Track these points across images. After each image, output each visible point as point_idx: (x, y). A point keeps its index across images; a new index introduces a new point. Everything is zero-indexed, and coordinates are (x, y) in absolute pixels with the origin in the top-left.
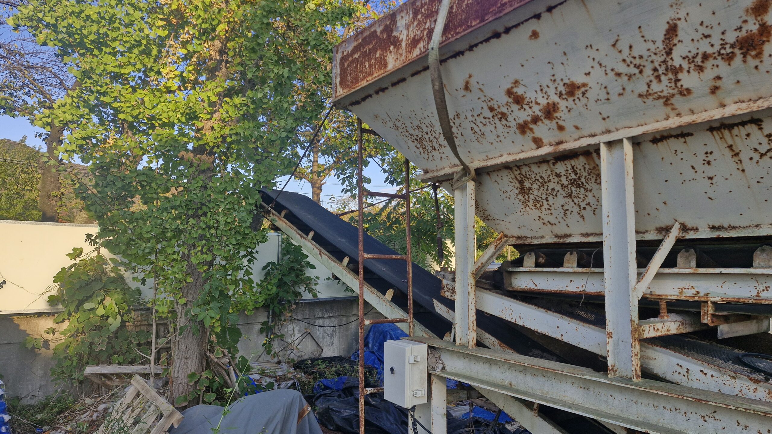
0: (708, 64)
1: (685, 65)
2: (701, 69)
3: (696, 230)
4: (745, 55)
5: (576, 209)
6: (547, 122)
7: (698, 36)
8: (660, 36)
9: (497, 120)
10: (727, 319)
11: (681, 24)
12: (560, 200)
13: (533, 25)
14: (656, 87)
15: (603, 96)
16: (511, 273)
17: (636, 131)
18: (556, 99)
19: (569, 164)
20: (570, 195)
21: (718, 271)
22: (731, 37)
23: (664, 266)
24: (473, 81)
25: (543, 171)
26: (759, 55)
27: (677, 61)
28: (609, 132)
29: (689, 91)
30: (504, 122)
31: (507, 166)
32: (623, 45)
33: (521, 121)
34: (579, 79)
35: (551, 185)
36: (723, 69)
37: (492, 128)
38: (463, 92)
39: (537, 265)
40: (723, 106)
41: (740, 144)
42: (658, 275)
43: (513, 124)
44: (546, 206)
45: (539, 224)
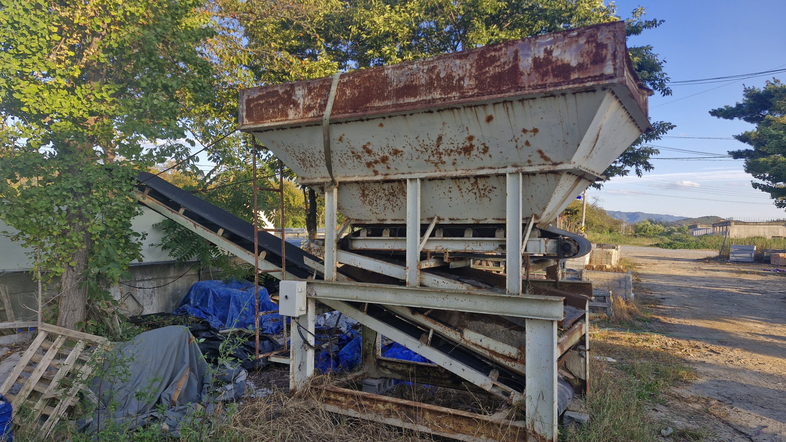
0: (453, 153)
1: (444, 152)
2: (449, 155)
3: (444, 220)
4: (465, 153)
5: (391, 207)
6: (382, 164)
7: (449, 143)
8: (435, 140)
9: (355, 158)
10: (453, 260)
11: (443, 137)
12: (383, 202)
13: (381, 121)
14: (432, 158)
15: (410, 157)
16: (352, 240)
17: (423, 176)
18: (388, 155)
19: (390, 185)
20: (388, 200)
21: (451, 238)
22: (461, 146)
23: (431, 236)
24: (344, 138)
25: (377, 187)
26: (469, 154)
27: (441, 151)
28: (411, 173)
29: (444, 162)
30: (359, 160)
31: (357, 182)
32: (421, 139)
33: (368, 161)
34: (400, 148)
35: (379, 194)
36: (457, 157)
37: (351, 162)
38: (338, 142)
39: (368, 236)
40: (457, 170)
41: (462, 186)
42: (428, 240)
43: (364, 162)
44: (375, 204)
45: (370, 213)
